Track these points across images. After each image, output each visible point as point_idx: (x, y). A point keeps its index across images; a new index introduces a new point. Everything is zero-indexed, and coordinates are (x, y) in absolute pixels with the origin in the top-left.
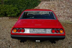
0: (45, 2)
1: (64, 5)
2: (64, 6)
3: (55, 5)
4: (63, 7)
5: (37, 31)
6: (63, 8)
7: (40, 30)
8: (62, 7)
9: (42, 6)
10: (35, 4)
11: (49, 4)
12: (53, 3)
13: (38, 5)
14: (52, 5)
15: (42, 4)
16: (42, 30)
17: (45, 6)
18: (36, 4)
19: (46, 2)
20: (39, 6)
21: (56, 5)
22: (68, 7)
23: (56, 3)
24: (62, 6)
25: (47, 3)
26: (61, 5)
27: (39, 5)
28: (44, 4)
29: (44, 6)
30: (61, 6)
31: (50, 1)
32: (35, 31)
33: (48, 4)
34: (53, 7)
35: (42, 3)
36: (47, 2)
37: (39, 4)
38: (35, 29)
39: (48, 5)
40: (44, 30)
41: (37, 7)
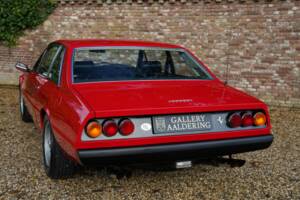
0: (78, 12)
1: (165, 24)
2: (167, 31)
3: (125, 24)
4: (160, 34)
5: (181, 126)
6: (162, 37)
7: (190, 119)
8: (156, 33)
9: (63, 26)
10: (25, 16)
11: (98, 18)
12: (118, 18)
13: (41, 23)
14: (111, 24)
15: (62, 20)
16: (198, 117)
17: (76, 26)
18: (33, 17)
19: (82, 11)
20: (46, 29)
21: (131, 27)
22: (182, 34)
23: (130, 15)
24: (157, 30)
25: (88, 15)
26: (152, 27)
27: (47, 23)
28: (75, 21)
29: (71, 28)
30: (153, 31)
31: (100, 5)
32: (172, 126)
33: (94, 18)
34: (117, 32)
35: (64, 14)
36: (89, 12)
37: (46, 19)
38: (172, 119)
39: (92, 23)
40: (203, 117)
41: (37, 31)
